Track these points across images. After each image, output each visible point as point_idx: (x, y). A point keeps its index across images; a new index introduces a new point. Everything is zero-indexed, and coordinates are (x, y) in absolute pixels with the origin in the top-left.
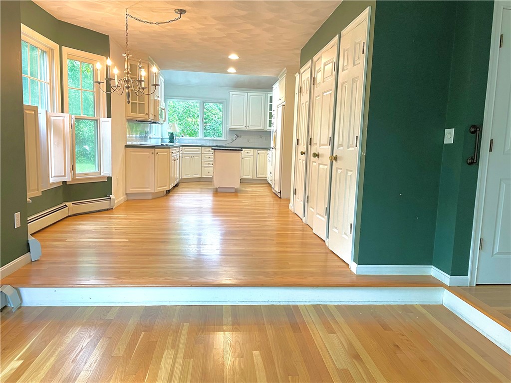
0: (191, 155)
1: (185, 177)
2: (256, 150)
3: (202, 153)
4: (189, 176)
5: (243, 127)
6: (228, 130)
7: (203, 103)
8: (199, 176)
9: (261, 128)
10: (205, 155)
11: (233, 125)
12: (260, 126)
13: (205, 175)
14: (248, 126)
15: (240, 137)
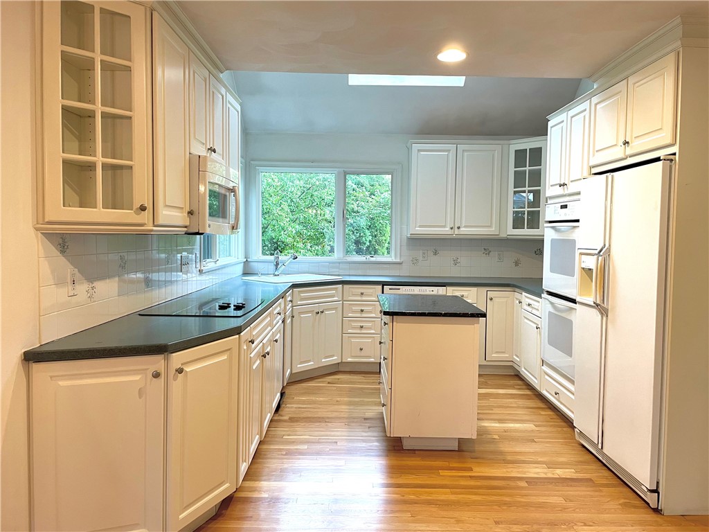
0: (317, 308)
1: (300, 367)
2: (484, 289)
3: (343, 301)
4: (310, 365)
5: (446, 230)
6: (405, 238)
7: (346, 173)
8: (335, 359)
9: (492, 231)
10: (350, 305)
11: (420, 226)
12: (490, 226)
13: (352, 357)
14: (459, 228)
15: (435, 254)
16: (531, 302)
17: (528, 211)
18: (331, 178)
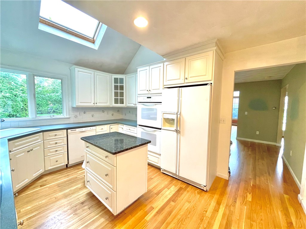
0: (28, 149)
2: (109, 125)
3: (43, 140)
6: (70, 107)
7: (34, 76)
8: (41, 171)
10: (48, 141)
11: (80, 103)
12: (107, 103)
13: (51, 166)
14: (96, 103)
16: (130, 128)
17: (120, 98)
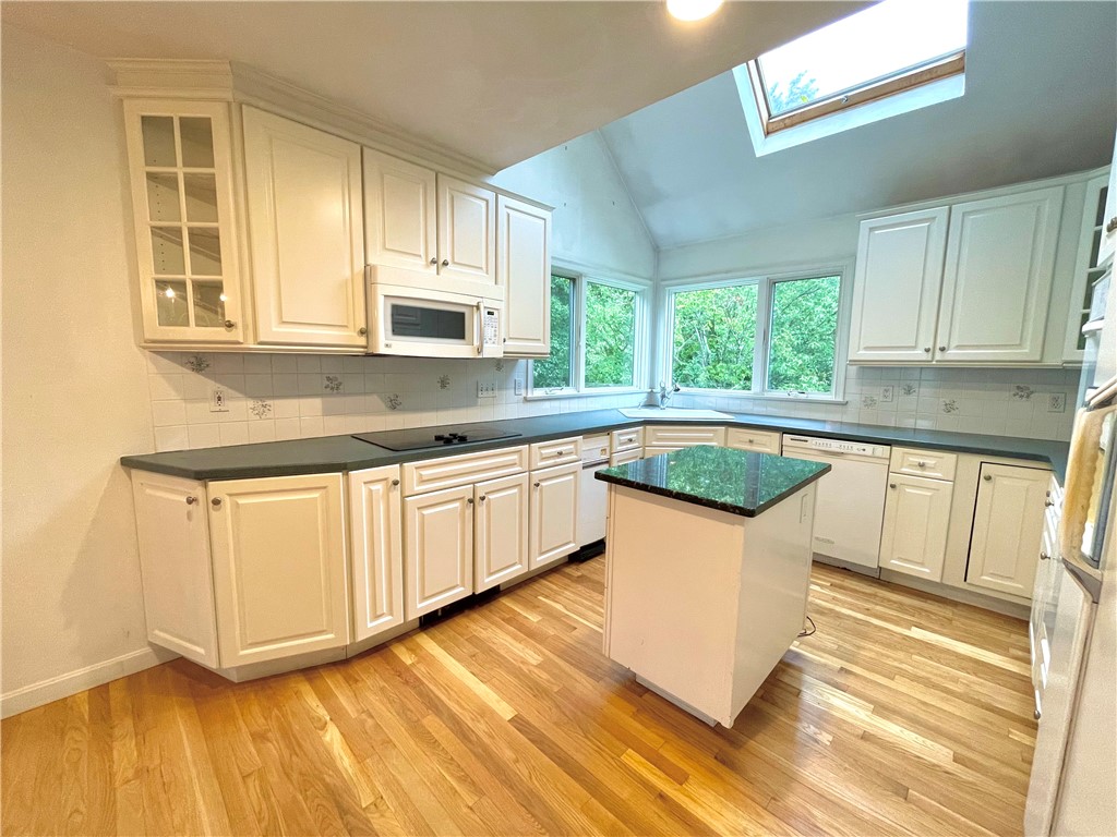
2: (976, 460)
5: (918, 354)
9: (1024, 353)
11: (866, 348)
12: (1019, 346)
14: (943, 349)
15: (909, 391)
18: (752, 290)
